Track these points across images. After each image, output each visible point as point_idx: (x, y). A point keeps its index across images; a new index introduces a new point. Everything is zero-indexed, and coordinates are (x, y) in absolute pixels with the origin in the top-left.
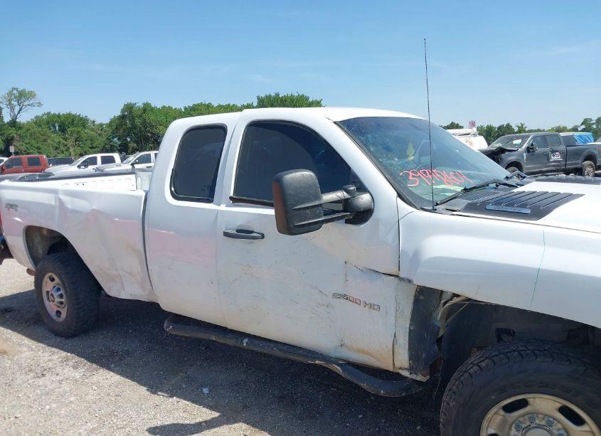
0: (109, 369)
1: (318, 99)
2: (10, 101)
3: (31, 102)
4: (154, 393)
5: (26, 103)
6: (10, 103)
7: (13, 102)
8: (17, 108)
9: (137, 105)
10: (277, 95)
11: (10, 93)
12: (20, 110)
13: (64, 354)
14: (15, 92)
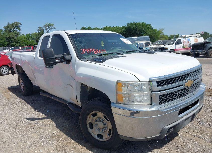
0: (29, 104)
1: (150, 24)
2: (46, 27)
3: (53, 27)
4: (35, 110)
5: (51, 28)
6: (46, 28)
7: (47, 28)
8: (48, 29)
9: (86, 28)
10: (134, 23)
11: (46, 25)
12: (49, 30)
13: (22, 100)
14: (48, 24)
